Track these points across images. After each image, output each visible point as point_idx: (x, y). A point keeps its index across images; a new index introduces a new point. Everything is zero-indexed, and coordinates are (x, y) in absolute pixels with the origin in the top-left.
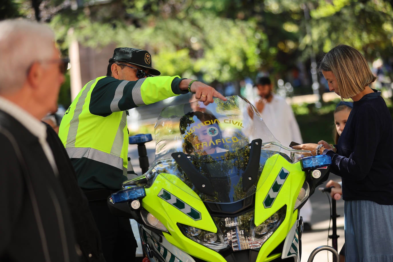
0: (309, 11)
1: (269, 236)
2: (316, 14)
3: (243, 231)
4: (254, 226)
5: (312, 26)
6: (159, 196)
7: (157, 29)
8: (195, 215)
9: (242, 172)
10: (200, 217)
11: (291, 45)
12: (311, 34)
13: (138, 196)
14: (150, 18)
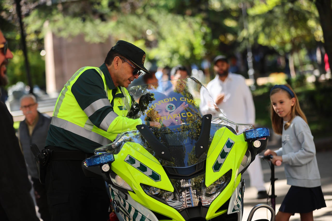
0: (246, 9)
1: (217, 196)
2: (252, 12)
3: (195, 191)
4: (205, 186)
5: (249, 22)
6: (125, 160)
7: (119, 22)
8: (155, 177)
9: (195, 141)
10: (160, 179)
11: (230, 37)
12: (247, 29)
13: (108, 161)
14: (114, 13)
